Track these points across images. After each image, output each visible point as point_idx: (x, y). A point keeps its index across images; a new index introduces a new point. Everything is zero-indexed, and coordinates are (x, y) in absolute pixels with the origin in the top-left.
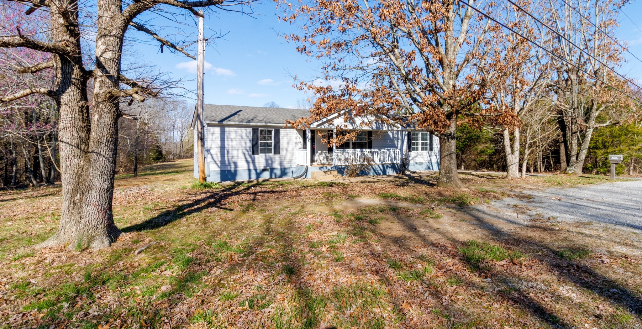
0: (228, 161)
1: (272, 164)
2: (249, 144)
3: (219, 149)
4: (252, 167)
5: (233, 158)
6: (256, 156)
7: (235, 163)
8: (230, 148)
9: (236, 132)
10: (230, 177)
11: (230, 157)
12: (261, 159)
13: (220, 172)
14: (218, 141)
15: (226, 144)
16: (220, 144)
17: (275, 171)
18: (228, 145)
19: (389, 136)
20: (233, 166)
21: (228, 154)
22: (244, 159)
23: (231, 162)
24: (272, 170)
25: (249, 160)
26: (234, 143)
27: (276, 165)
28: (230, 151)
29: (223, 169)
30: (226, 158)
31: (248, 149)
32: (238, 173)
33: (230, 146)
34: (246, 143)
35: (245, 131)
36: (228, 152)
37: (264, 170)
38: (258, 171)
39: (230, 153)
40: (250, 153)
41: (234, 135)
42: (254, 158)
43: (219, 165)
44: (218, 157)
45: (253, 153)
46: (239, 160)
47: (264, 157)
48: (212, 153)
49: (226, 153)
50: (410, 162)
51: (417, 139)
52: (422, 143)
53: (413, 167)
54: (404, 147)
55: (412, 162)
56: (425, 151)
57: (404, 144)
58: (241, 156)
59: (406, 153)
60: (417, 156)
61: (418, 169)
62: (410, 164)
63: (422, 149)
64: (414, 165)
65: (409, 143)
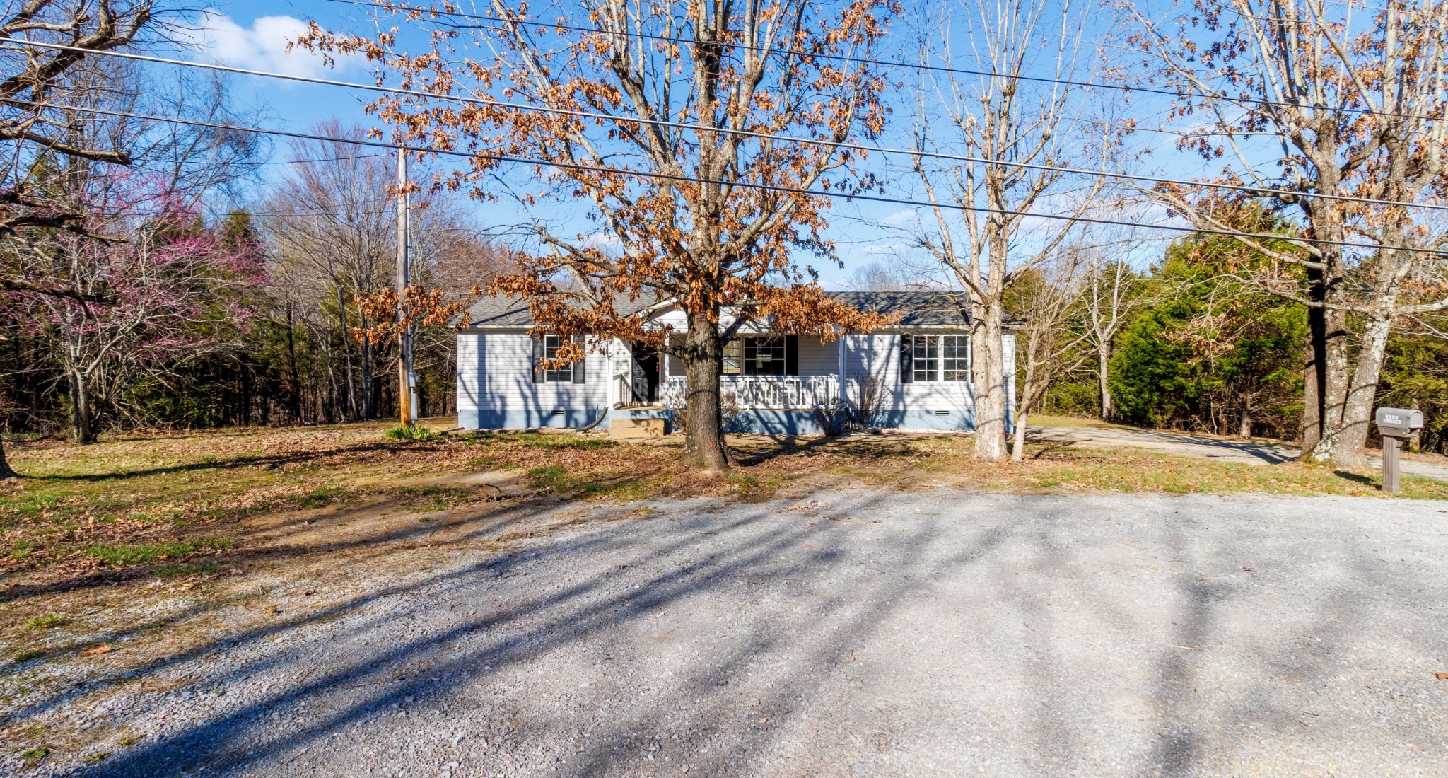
0: (491, 393)
1: (569, 401)
2: (527, 364)
3: (476, 371)
4: (531, 406)
5: (498, 389)
6: (540, 386)
7: (503, 399)
8: (494, 371)
9: (504, 343)
10: (493, 422)
11: (494, 387)
12: (548, 392)
13: (476, 412)
14: (475, 359)
15: (487, 363)
16: (476, 363)
17: (576, 416)
18: (491, 365)
19: (848, 347)
20: (498, 403)
21: (490, 381)
22: (518, 391)
23: (495, 395)
24: (570, 413)
25: (527, 392)
26: (501, 362)
27: (578, 404)
28: (494, 376)
29: (482, 408)
30: (487, 388)
31: (525, 372)
32: (508, 415)
33: (494, 368)
34: (520, 362)
35: (519, 340)
36: (490, 378)
37: (555, 412)
38: (544, 414)
39: (494, 379)
40: (529, 380)
41: (501, 347)
42: (536, 389)
43: (476, 399)
44: (473, 386)
45: (534, 381)
46: (510, 392)
47: (554, 388)
48: (464, 379)
49: (487, 379)
50: (909, 408)
51: (933, 353)
52: (946, 362)
53: (916, 420)
54: (889, 372)
55: (913, 408)
56: (956, 383)
57: (890, 364)
58: (513, 385)
59: (896, 385)
60: (929, 394)
61: (933, 427)
62: (908, 414)
63: (948, 377)
64: (920, 416)
65: (906, 362)
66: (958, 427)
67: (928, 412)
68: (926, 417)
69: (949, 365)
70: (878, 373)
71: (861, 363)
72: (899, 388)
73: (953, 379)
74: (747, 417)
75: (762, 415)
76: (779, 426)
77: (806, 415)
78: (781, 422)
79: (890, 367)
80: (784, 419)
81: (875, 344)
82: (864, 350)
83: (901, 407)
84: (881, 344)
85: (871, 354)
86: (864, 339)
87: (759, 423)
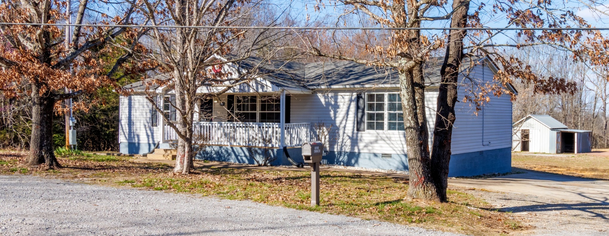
0: (134, 133)
2: (149, 115)
3: (128, 119)
4: (151, 141)
5: (136, 130)
6: (155, 128)
7: (138, 136)
8: (135, 119)
9: (139, 101)
10: (134, 151)
12: (159, 131)
13: (127, 144)
14: (127, 111)
15: (132, 114)
16: (127, 114)
19: (321, 102)
20: (136, 139)
21: (133, 125)
22: (145, 131)
23: (135, 135)
25: (149, 132)
26: (138, 113)
28: (135, 122)
29: (130, 141)
30: (132, 130)
31: (148, 119)
32: (141, 146)
33: (134, 116)
34: (146, 113)
36: (133, 123)
39: (135, 124)
40: (150, 124)
41: (138, 104)
42: (153, 131)
43: (127, 137)
44: (127, 130)
45: (153, 125)
46: (141, 132)
48: (122, 125)
50: (361, 151)
51: (380, 107)
52: (390, 114)
53: (367, 161)
54: (348, 122)
55: (364, 151)
56: (396, 132)
57: (349, 116)
58: (142, 127)
59: (353, 133)
60: (376, 141)
61: (379, 167)
62: (362, 156)
63: (392, 127)
64: (370, 159)
65: (360, 115)
66: (398, 168)
67: (375, 155)
68: (375, 159)
69: (392, 117)
70: (341, 123)
71: (330, 114)
72: (355, 135)
73: (394, 129)
74: (227, 151)
75: (235, 150)
76: (244, 158)
77: (259, 151)
78: (246, 156)
79: (349, 119)
80: (247, 154)
81: (339, 100)
82: (331, 105)
83: (356, 150)
84: (343, 100)
85: (336, 107)
86: (332, 97)
87: (233, 156)
